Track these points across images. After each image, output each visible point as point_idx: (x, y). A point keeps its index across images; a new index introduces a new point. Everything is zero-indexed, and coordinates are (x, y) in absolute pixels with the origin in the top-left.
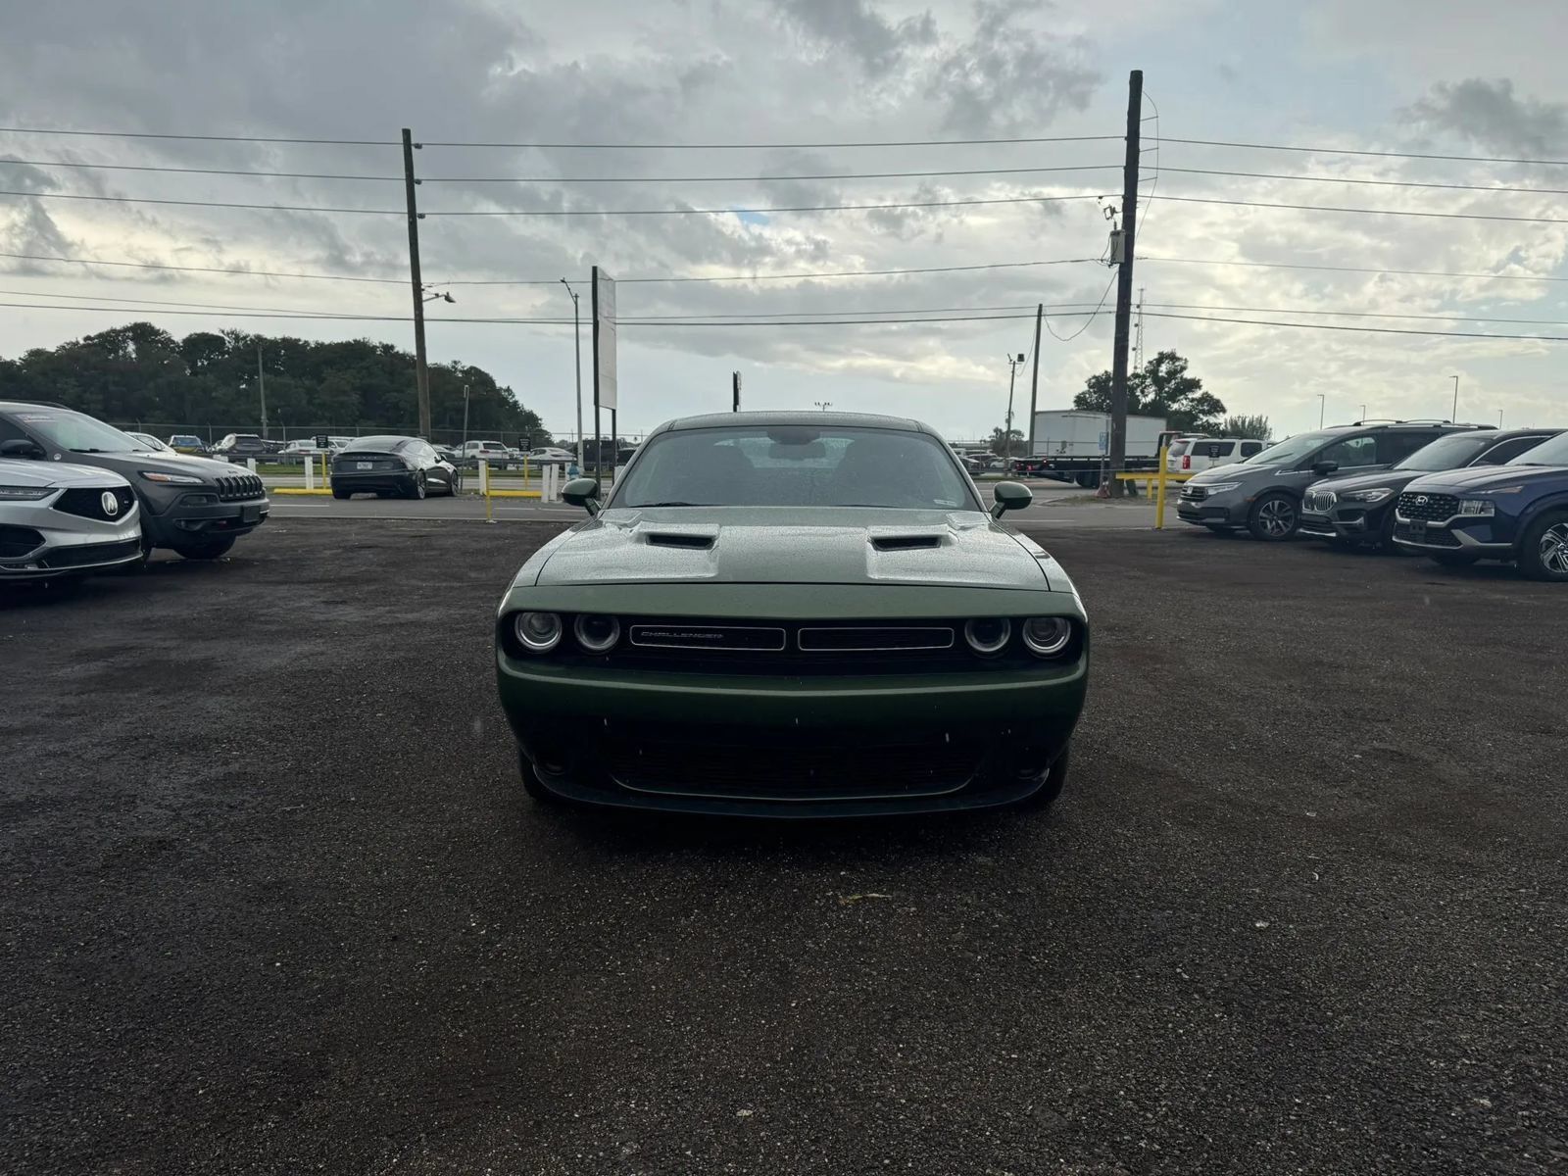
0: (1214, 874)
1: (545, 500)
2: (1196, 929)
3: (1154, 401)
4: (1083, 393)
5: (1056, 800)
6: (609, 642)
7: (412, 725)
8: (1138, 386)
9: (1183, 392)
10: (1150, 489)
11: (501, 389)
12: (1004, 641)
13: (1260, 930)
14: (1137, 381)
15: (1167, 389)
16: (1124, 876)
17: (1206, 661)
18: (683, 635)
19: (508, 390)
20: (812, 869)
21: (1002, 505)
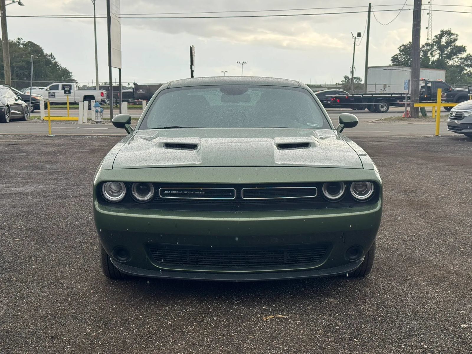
0: (445, 305)
1: (80, 122)
2: (432, 328)
3: (438, 59)
4: (396, 55)
5: (370, 275)
6: (149, 196)
7: (35, 244)
8: (429, 50)
9: (455, 54)
10: (434, 112)
11: (47, 55)
12: (342, 193)
13: (464, 328)
14: (428, 48)
15: (446, 52)
16: (400, 306)
17: (454, 207)
18: (185, 192)
19: (51, 55)
20: (250, 306)
21: (342, 125)
